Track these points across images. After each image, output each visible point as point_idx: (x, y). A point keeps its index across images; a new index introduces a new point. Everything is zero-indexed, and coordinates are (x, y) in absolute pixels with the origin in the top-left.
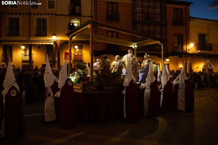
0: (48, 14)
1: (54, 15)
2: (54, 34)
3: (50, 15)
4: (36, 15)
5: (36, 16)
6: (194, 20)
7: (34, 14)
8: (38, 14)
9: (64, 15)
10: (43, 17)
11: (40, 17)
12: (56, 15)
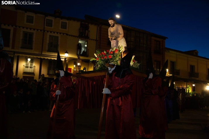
0: (60, 33)
1: (65, 35)
2: (67, 52)
3: (62, 34)
4: (49, 32)
5: (49, 34)
6: (169, 51)
7: (48, 32)
8: (51, 32)
9: (74, 36)
10: (56, 35)
11: (52, 34)
12: (67, 34)
